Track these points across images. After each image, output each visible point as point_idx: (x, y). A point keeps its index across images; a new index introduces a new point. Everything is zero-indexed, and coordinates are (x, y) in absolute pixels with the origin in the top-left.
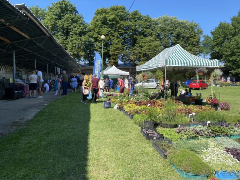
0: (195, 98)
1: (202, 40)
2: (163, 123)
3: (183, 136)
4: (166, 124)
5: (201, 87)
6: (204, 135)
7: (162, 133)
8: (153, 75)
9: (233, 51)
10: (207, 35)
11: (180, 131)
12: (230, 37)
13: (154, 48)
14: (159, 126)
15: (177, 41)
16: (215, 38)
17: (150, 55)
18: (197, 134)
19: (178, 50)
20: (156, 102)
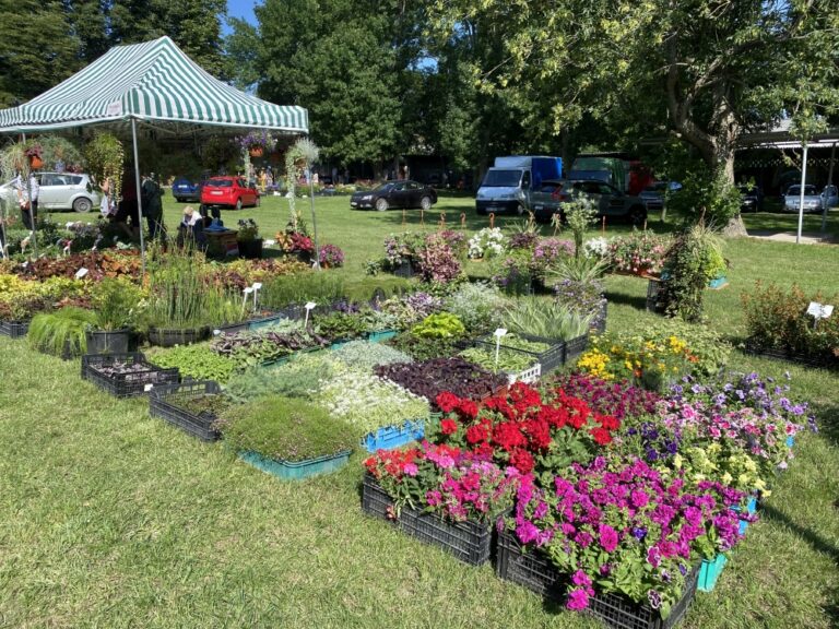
0: (239, 236)
1: (227, 34)
2: (160, 329)
3: (245, 360)
4: (173, 333)
5: (240, 198)
6: (304, 347)
7: (171, 365)
8: (76, 152)
9: (322, 85)
10: (240, 19)
11: (228, 347)
12: (312, 35)
13: (41, 40)
14: (142, 345)
15: (137, 25)
16: (270, 34)
17: (24, 67)
18: (285, 348)
19: (169, 60)
20: (104, 258)
